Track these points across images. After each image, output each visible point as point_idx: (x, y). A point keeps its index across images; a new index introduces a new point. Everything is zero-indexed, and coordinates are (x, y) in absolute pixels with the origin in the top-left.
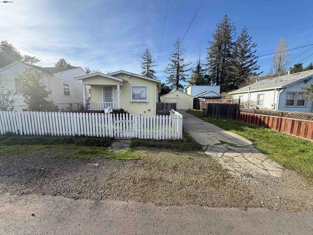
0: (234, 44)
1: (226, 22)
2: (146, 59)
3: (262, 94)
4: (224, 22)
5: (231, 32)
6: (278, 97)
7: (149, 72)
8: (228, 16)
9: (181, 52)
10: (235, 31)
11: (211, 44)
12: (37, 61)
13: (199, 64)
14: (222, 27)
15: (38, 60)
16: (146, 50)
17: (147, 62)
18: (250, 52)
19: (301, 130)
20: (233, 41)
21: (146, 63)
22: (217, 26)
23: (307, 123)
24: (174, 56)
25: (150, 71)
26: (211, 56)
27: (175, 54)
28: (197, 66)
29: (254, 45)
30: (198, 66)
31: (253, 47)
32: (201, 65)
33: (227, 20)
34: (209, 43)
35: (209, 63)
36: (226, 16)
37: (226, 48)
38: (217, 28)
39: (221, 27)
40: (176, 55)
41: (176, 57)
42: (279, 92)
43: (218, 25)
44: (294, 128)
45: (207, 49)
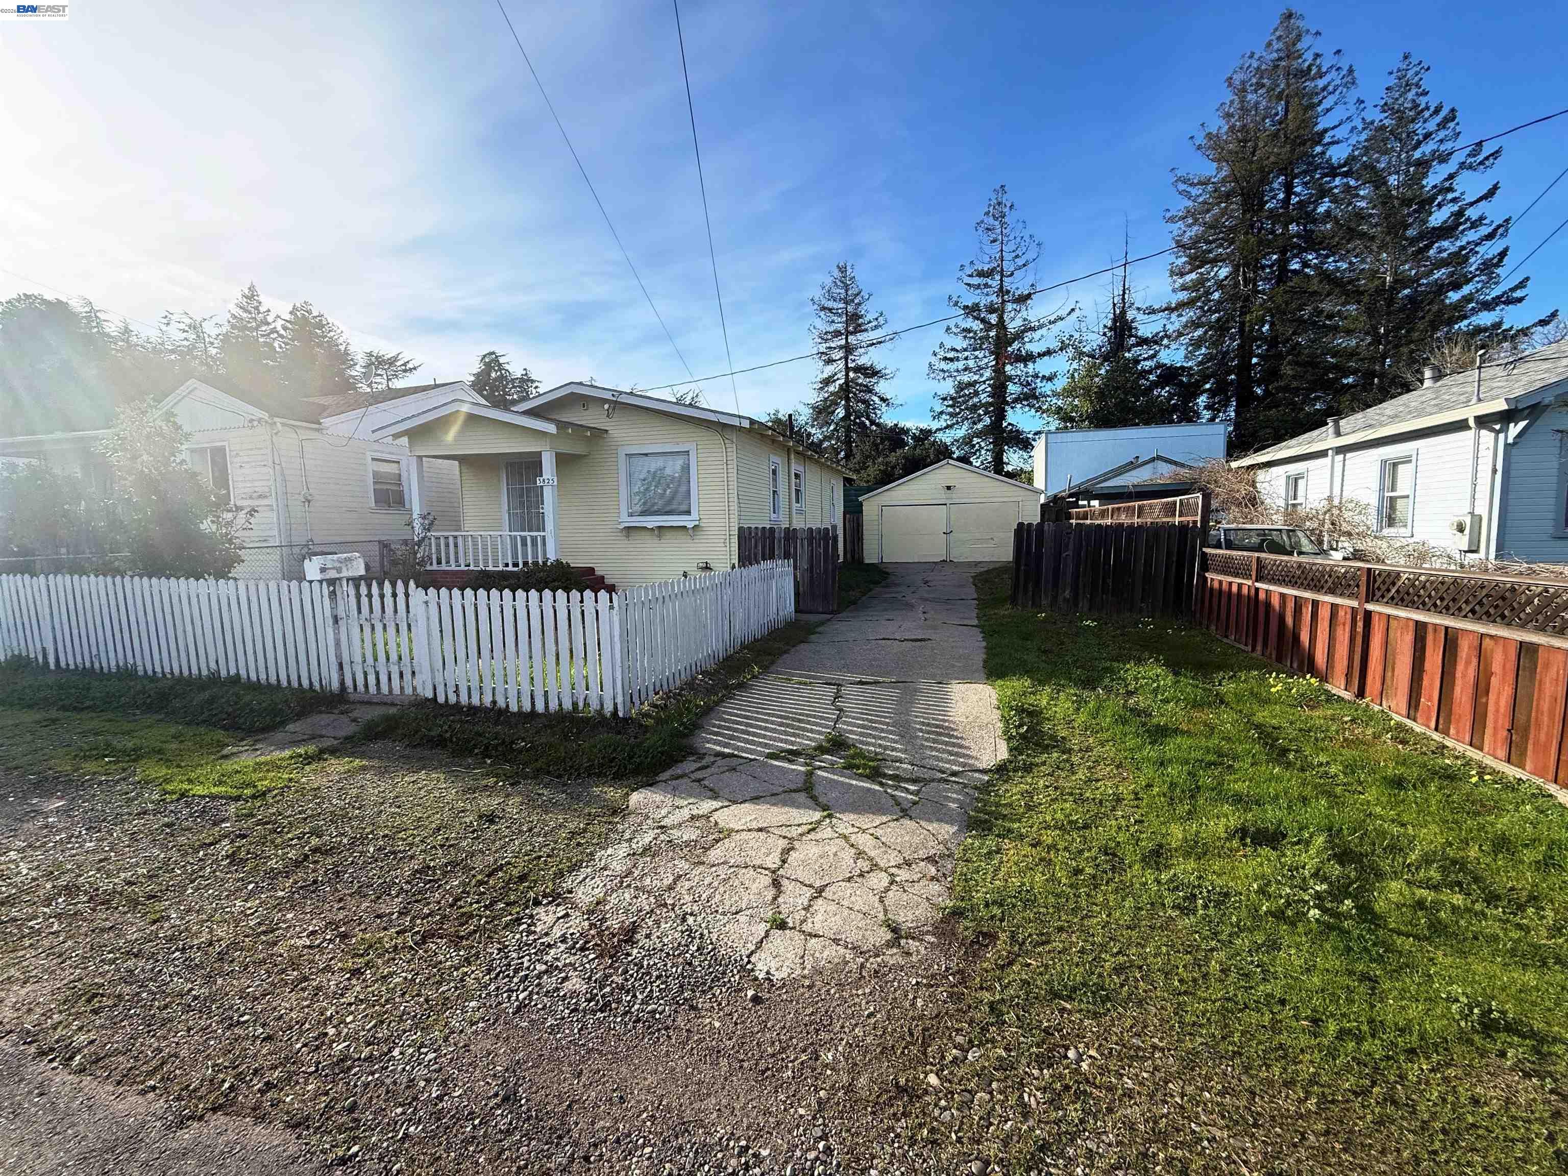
0: (1348, 168)
1: (1291, 53)
2: (840, 315)
3: (1407, 460)
4: (1275, 55)
5: (1326, 104)
6: (1495, 471)
7: (851, 375)
8: (1302, 17)
9: (1017, 256)
10: (1352, 95)
11: (1195, 191)
12: (405, 371)
13: (1123, 312)
14: (1263, 86)
15: (410, 366)
16: (837, 273)
17: (840, 327)
18: (1454, 200)
19: (1458, 690)
20: (1337, 154)
21: (837, 334)
22: (1230, 85)
23: (1487, 642)
24: (976, 281)
25: (859, 369)
26: (1198, 260)
27: (981, 274)
28: (1109, 324)
29: (1481, 158)
30: (1115, 320)
31: (1470, 167)
32: (1130, 315)
33: (1299, 37)
34: (1182, 187)
35: (1183, 296)
36: (1290, 16)
37: (1295, 200)
38: (1229, 96)
39: (1260, 85)
40: (989, 274)
41: (986, 285)
42: (1502, 436)
43: (1238, 78)
44: (1425, 683)
45: (1172, 220)
